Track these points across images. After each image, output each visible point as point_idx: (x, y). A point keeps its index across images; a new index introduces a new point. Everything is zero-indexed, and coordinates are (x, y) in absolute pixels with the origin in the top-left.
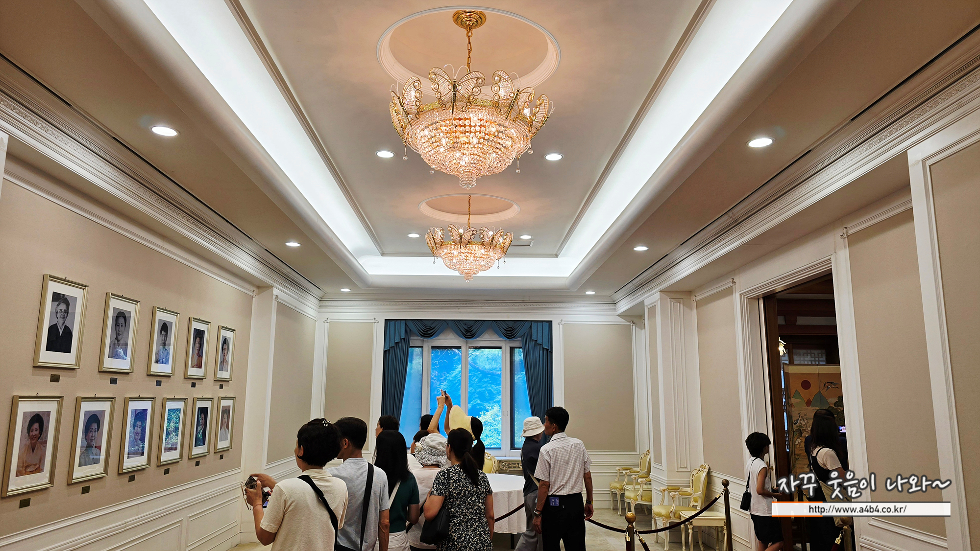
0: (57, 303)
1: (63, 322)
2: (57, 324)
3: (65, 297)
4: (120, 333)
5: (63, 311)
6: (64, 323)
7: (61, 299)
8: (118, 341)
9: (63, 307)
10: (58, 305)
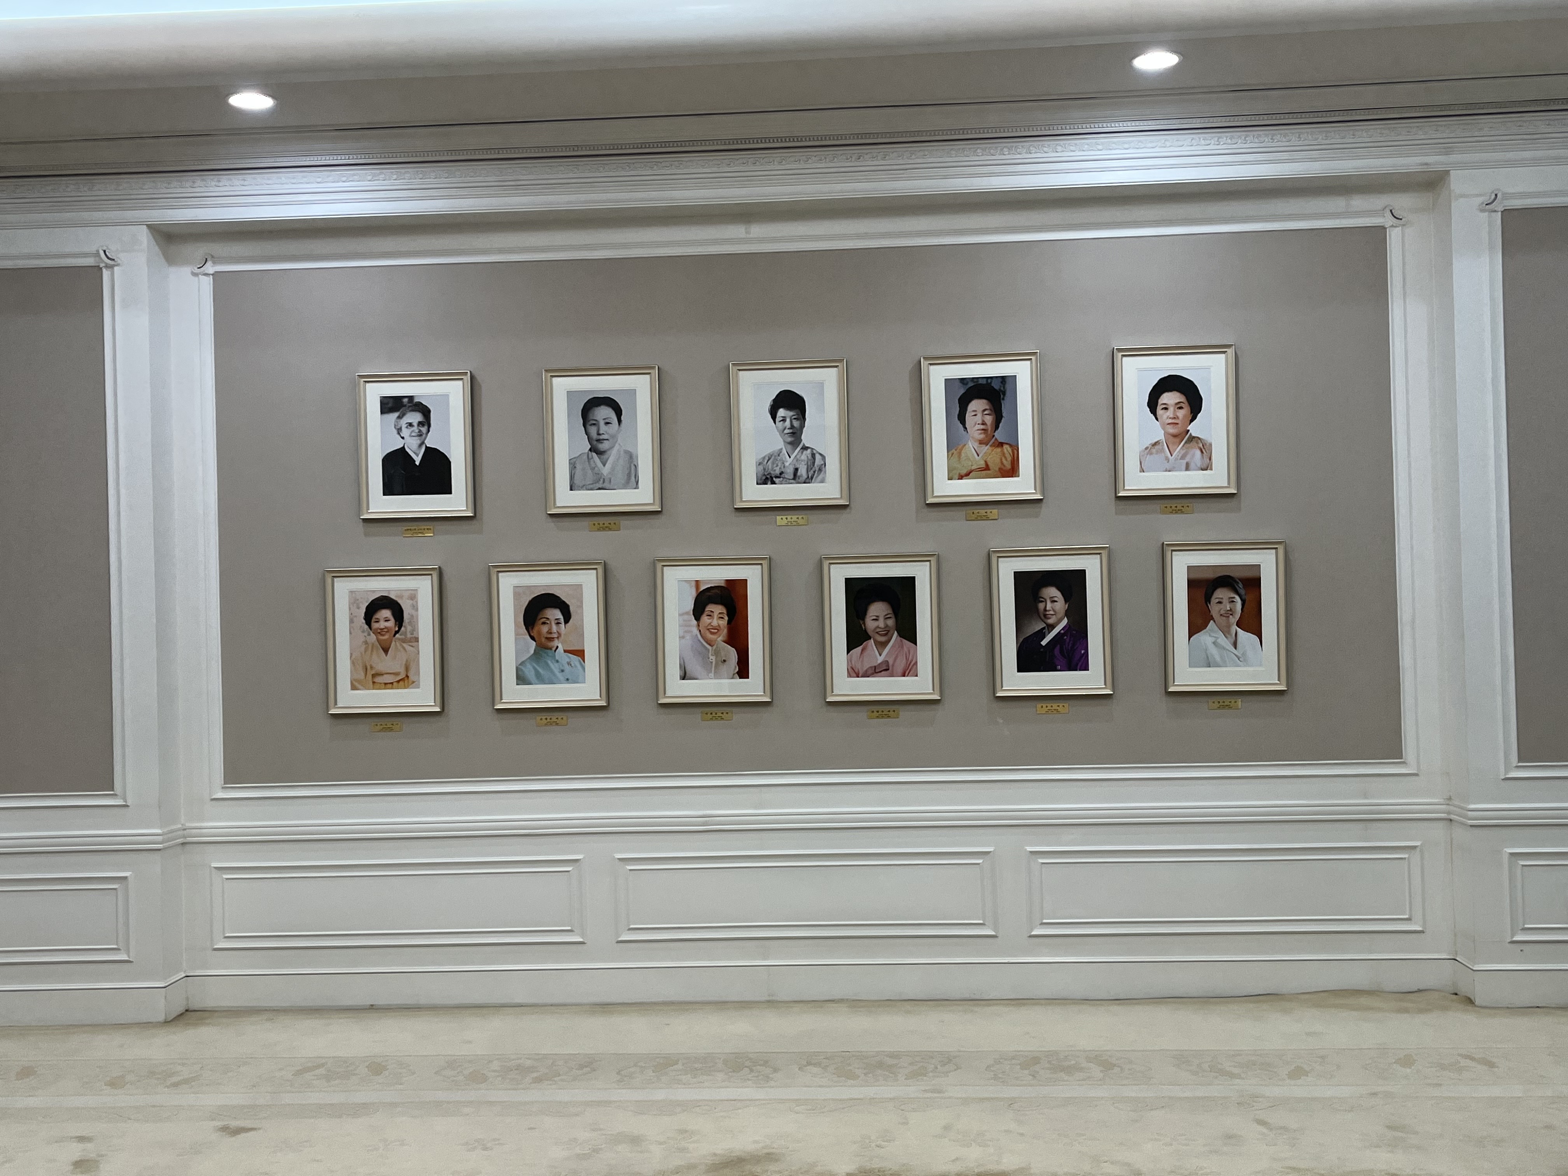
0: (396, 414)
1: (419, 442)
2: (403, 447)
3: (416, 400)
4: (601, 437)
5: (415, 424)
6: (423, 443)
7: (405, 406)
8: (600, 453)
9: (415, 417)
10: (399, 417)
